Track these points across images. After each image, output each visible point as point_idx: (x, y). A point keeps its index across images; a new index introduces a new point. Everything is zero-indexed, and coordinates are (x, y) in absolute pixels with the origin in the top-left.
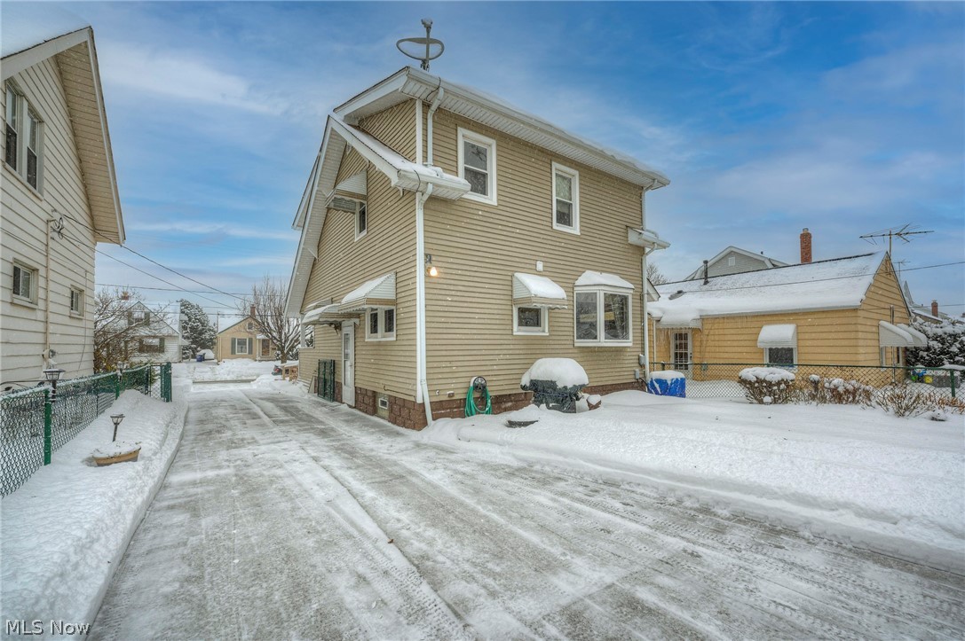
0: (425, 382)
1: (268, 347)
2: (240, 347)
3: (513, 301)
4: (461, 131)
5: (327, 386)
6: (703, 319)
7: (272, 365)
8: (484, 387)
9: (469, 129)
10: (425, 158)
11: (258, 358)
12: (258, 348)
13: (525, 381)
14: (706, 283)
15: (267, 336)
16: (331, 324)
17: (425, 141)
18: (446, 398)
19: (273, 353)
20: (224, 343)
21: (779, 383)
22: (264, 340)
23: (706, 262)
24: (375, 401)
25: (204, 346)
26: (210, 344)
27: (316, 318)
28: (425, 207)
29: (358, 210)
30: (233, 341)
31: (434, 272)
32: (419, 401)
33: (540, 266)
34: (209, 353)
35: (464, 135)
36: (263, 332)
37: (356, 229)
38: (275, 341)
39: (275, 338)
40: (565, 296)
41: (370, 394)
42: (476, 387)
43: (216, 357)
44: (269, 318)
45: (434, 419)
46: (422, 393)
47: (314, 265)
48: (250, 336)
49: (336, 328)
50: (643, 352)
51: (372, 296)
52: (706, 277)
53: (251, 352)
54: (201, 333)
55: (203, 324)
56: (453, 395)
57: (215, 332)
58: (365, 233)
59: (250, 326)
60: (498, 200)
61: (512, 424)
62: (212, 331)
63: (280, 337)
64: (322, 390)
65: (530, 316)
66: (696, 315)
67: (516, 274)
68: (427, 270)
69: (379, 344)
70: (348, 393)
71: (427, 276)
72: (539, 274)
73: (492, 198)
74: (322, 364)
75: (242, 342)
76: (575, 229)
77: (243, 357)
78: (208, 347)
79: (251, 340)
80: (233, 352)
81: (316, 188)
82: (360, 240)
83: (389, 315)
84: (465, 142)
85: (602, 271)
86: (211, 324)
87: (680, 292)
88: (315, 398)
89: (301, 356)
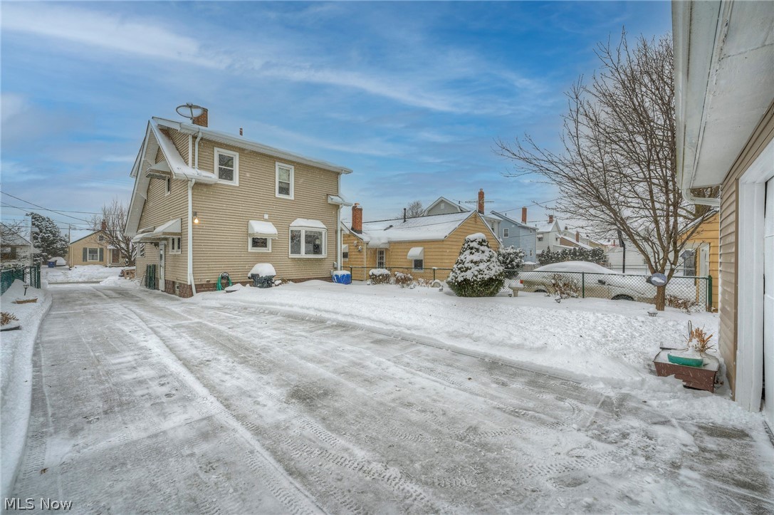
0: (192, 275)
1: (118, 256)
2: (90, 255)
3: (250, 235)
4: (216, 149)
5: (151, 280)
6: (390, 243)
7: (119, 270)
8: (228, 277)
9: (222, 148)
10: (193, 164)
11: (109, 265)
12: (108, 257)
13: (249, 275)
14: (405, 221)
15: (116, 247)
16: (152, 243)
17: (194, 155)
18: (205, 283)
19: (121, 260)
20: (76, 252)
21: (380, 275)
22: (113, 250)
23: (405, 209)
24: (174, 286)
25: (55, 254)
26: (63, 252)
27: (138, 240)
28: (193, 188)
29: (167, 179)
30: (85, 250)
31: (196, 221)
32: (189, 284)
33: (266, 216)
34: (60, 261)
35: (217, 152)
36: (112, 243)
37: (166, 190)
38: (123, 251)
39: (124, 249)
40: (277, 233)
41: (171, 283)
42: (222, 278)
43: (67, 264)
44: (118, 232)
45: (197, 292)
46: (190, 280)
47: (145, 203)
48: (100, 247)
49: (155, 245)
50: (336, 261)
51: (167, 231)
52: (405, 218)
53: (102, 259)
54: (53, 242)
55: (54, 235)
56: (209, 281)
57: (66, 242)
58: (169, 193)
59: (101, 238)
60: (240, 183)
61: (227, 292)
62: (64, 241)
63: (128, 248)
64: (148, 283)
65: (259, 242)
66: (386, 241)
67: (250, 221)
68: (193, 219)
69: (175, 256)
70: (161, 284)
71: (193, 223)
72: (266, 220)
73: (236, 182)
74: (149, 267)
75: (93, 252)
76: (292, 197)
77: (94, 264)
78: (60, 255)
79: (102, 250)
80: (85, 259)
81: (143, 159)
82: (168, 196)
83: (179, 239)
84: (220, 155)
85: (308, 219)
86: (62, 235)
87: (391, 226)
88: (144, 288)
89: (137, 262)
